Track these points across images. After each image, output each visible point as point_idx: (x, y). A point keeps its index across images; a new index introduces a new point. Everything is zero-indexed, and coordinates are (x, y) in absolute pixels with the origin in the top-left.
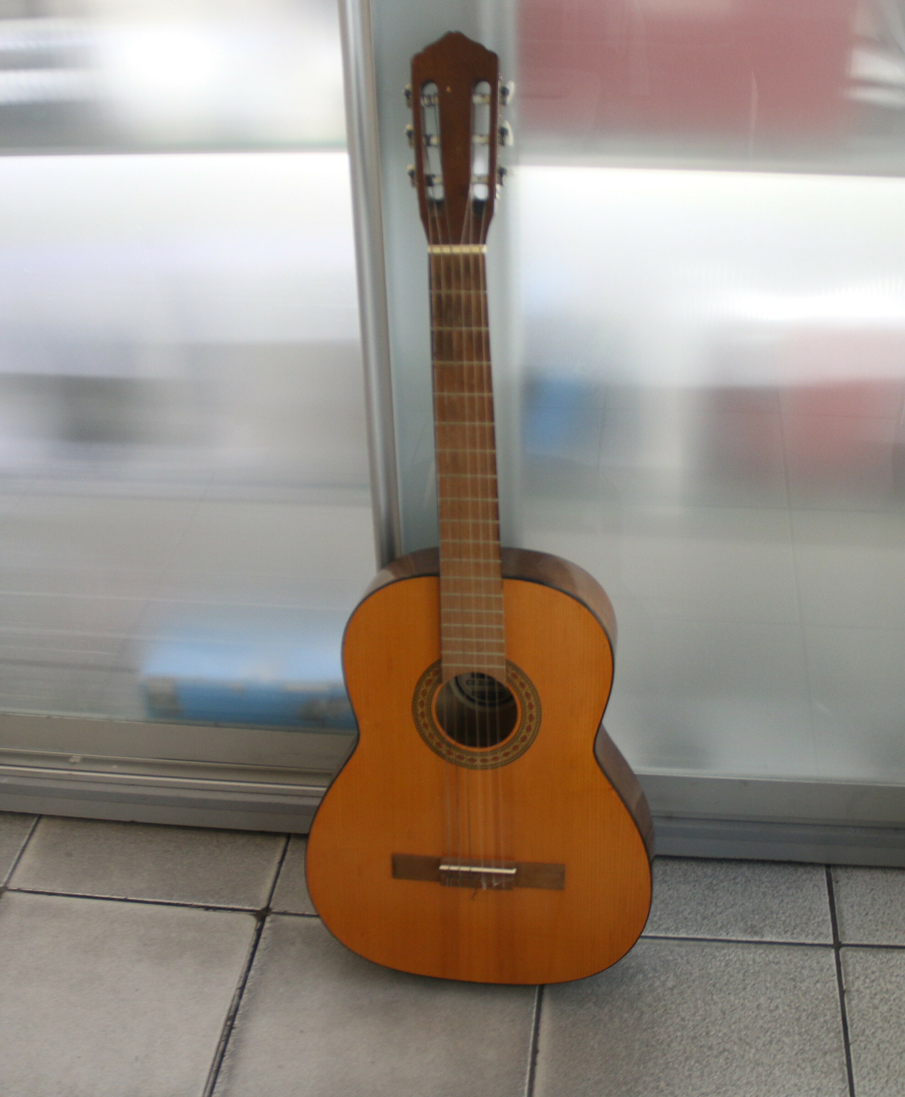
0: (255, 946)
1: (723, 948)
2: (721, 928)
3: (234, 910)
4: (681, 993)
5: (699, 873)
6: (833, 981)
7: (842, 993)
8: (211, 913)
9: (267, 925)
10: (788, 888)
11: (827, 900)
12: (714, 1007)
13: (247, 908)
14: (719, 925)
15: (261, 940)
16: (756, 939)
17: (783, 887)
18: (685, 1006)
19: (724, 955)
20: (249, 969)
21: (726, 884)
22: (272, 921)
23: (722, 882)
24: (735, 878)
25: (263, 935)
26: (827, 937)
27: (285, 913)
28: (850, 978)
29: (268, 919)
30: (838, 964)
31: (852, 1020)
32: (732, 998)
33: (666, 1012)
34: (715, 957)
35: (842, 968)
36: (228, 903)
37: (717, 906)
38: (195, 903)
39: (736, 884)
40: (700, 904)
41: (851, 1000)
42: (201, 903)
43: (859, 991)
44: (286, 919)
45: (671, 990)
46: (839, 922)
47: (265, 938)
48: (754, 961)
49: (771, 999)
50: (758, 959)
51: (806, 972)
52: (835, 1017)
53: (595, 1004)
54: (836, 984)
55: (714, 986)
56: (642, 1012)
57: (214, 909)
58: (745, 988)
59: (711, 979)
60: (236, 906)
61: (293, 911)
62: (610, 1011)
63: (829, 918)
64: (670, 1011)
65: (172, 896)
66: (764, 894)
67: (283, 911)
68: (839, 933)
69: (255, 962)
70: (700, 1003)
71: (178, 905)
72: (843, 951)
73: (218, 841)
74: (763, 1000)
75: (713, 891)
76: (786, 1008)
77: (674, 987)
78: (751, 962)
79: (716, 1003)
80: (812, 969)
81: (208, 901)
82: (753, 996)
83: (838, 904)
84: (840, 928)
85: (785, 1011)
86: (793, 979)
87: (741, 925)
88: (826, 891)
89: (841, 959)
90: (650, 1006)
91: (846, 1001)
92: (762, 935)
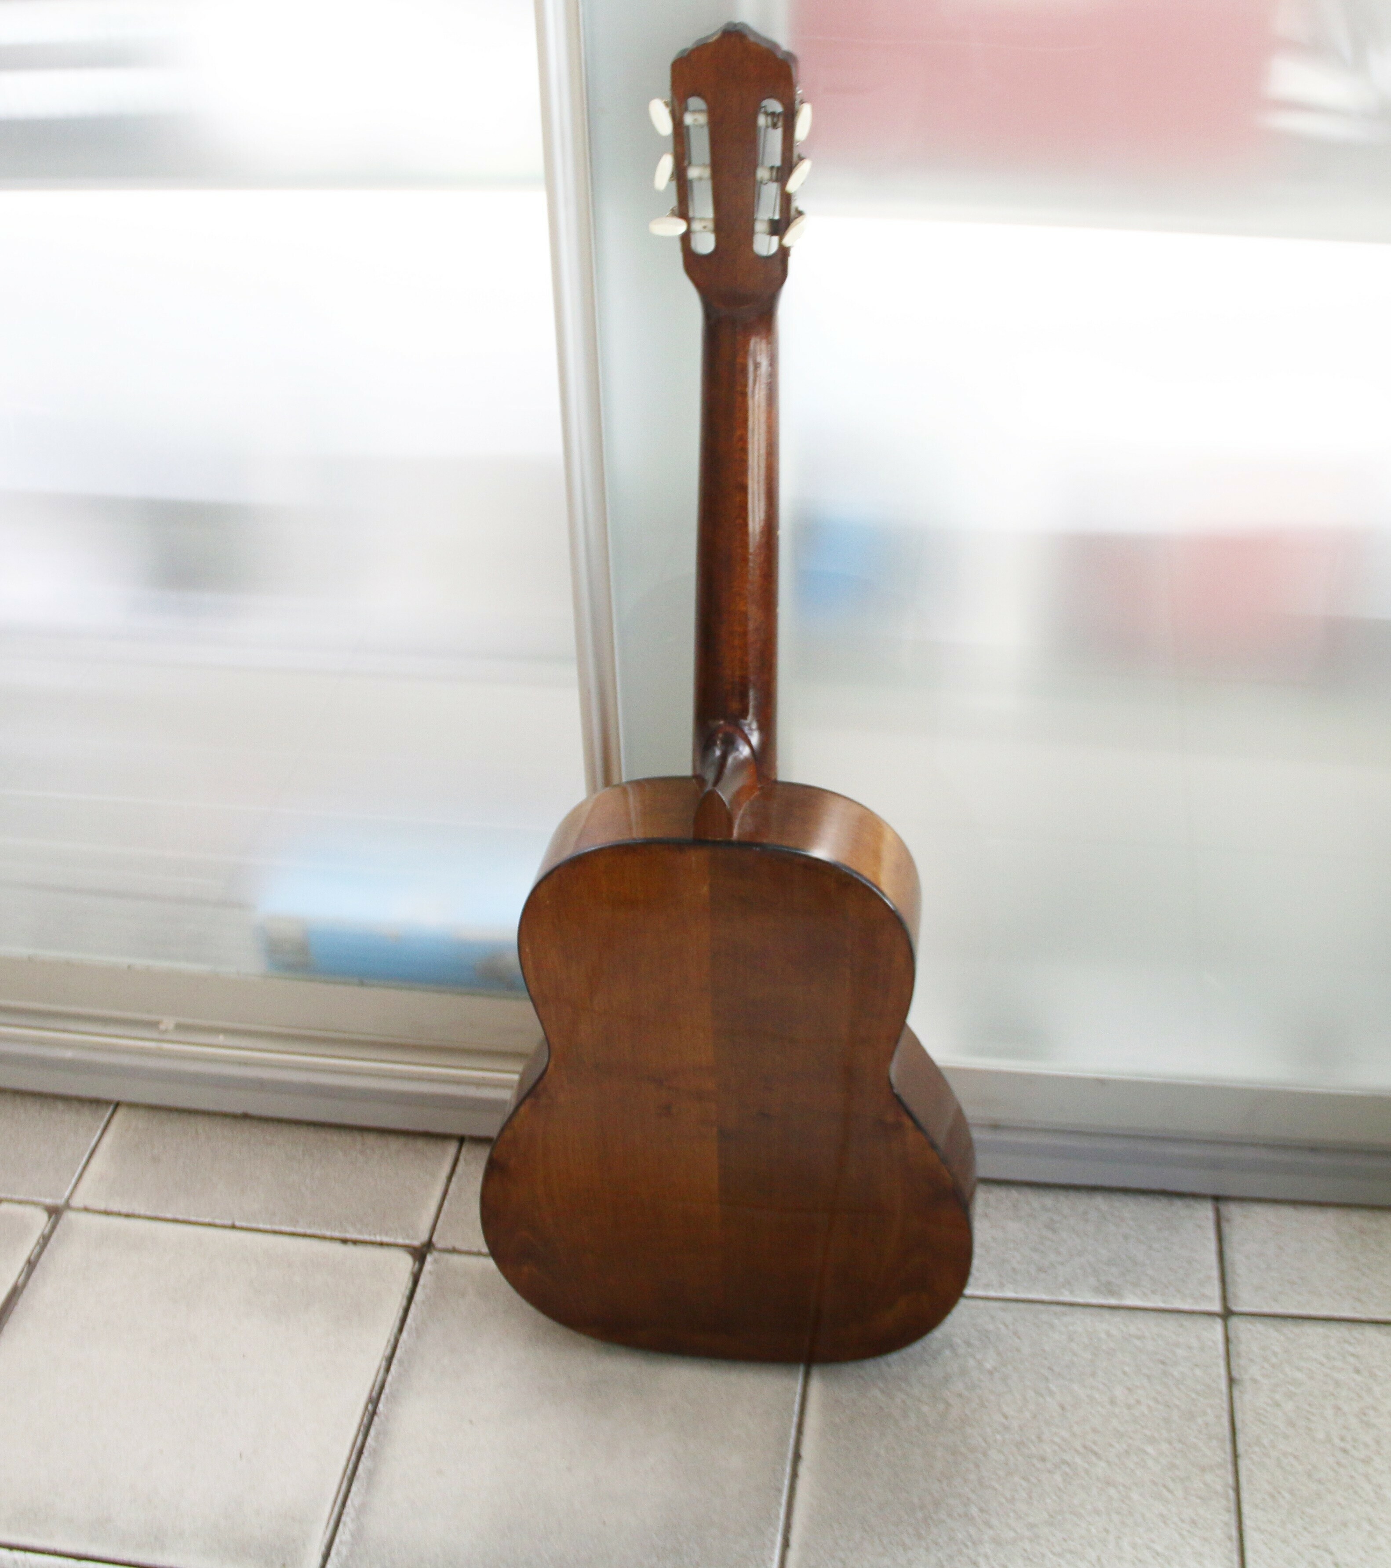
0: (410, 1298)
2: (1063, 1285)
3: (382, 1244)
4: (1004, 1379)
6: (1218, 1366)
7: (1232, 1381)
8: (350, 1249)
9: (428, 1267)
10: (1161, 1229)
11: (1213, 1246)
12: (1049, 1399)
13: (400, 1241)
14: (1062, 1280)
15: (419, 1289)
16: (1113, 1301)
17: (1153, 1227)
18: (1010, 1396)
19: (1067, 1325)
20: (401, 1330)
21: (1071, 1221)
22: (436, 1261)
23: (1066, 1218)
24: (1085, 1213)
25: (422, 1282)
26: (1213, 1300)
27: (454, 1251)
28: (1243, 1362)
29: (429, 1259)
30: (1227, 1340)
31: (1243, 1421)
32: (1075, 1387)
33: (983, 1405)
34: (1052, 1326)
35: (1231, 1347)
36: (375, 1235)
37: (1059, 1253)
38: (328, 1233)
39: (1087, 1221)
40: (1035, 1250)
41: (1241, 1392)
42: (337, 1234)
43: (1255, 1381)
44: (455, 1259)
45: (991, 1373)
46: (1229, 1280)
47: (424, 1286)
48: (1108, 1334)
49: (1129, 1389)
50: (1114, 1332)
51: (1180, 1352)
52: (1218, 1417)
53: (882, 1391)
54: (1223, 1371)
55: (1051, 1369)
56: (948, 1405)
57: (355, 1242)
58: (1093, 1375)
59: (1046, 1359)
60: (386, 1239)
61: (464, 1248)
62: (903, 1402)
63: (1215, 1273)
64: (986, 1404)
65: (297, 1221)
66: (1126, 1237)
67: (450, 1246)
68: (1230, 1296)
69: (409, 1320)
70: (1031, 1394)
71: (304, 1235)
72: (1234, 1321)
73: (363, 1144)
74: (1119, 1392)
75: (1054, 1231)
76: (1152, 1403)
77: (995, 1369)
78: (1103, 1336)
79: (1051, 1393)
80: (1190, 1348)
81: (346, 1231)
82: (1104, 1384)
83: (1229, 1254)
84: (1231, 1289)
85: (1149, 1407)
86: (1163, 1363)
87: (1092, 1281)
88: (1212, 1234)
89: (1232, 1334)
90: (960, 1395)
91: (1236, 1393)
92: (1120, 1296)
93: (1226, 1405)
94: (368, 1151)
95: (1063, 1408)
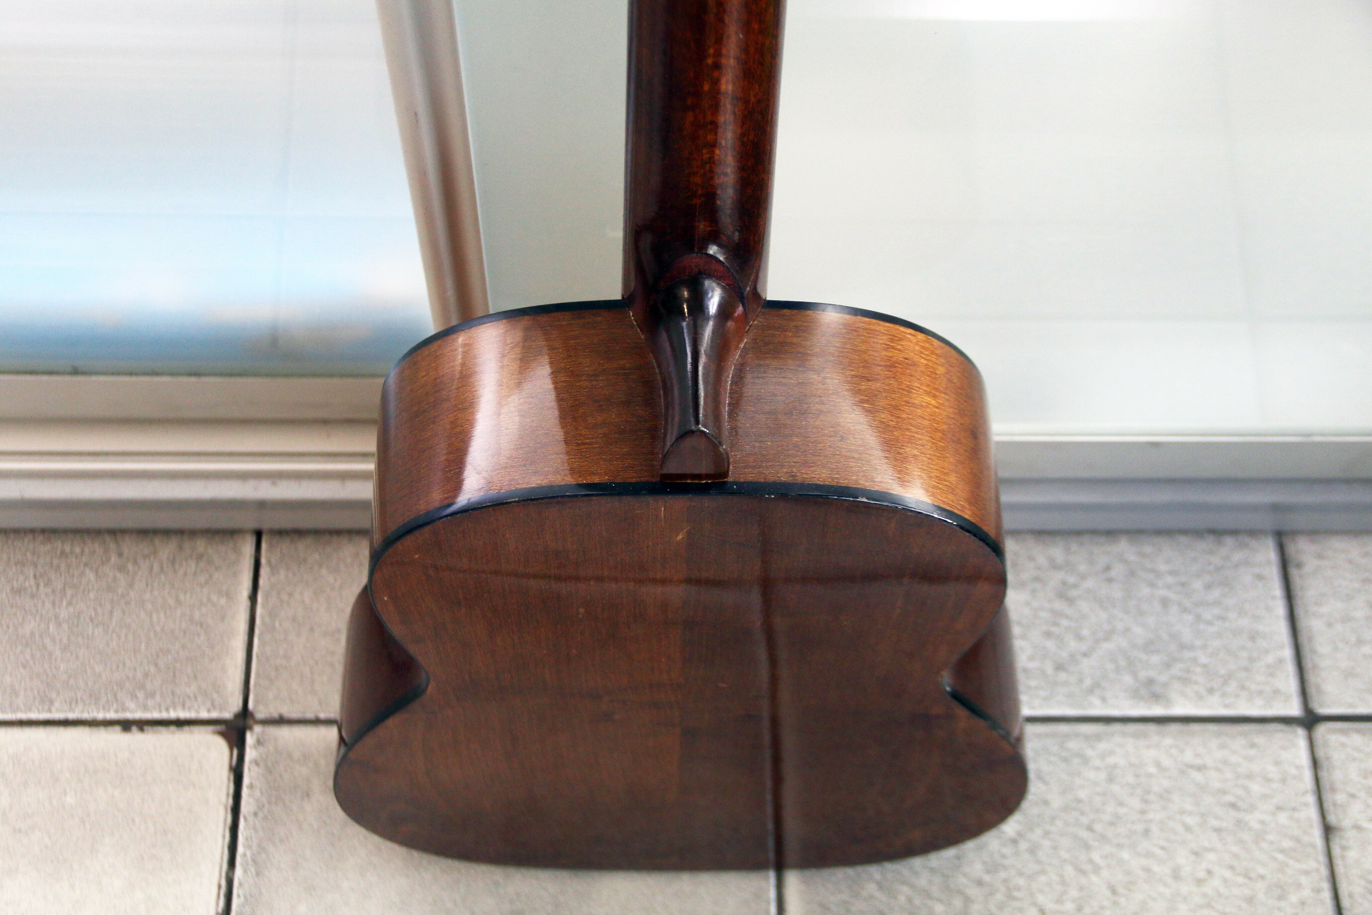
0: (236, 810)
1: (1098, 738)
2: (1091, 691)
3: (179, 723)
4: (1033, 851)
5: (1042, 560)
6: (1306, 805)
7: (1328, 830)
8: (135, 738)
9: (250, 754)
10: (1209, 587)
11: (1280, 609)
12: (1094, 878)
13: (204, 715)
14: (1088, 682)
15: (245, 792)
16: (1158, 711)
17: (1198, 585)
18: (1043, 879)
19: (1103, 757)
20: (232, 863)
21: (1090, 583)
22: (259, 742)
23: (1083, 577)
24: (1108, 568)
25: (246, 781)
26: (1287, 698)
27: (281, 721)
28: (1340, 798)
29: (250, 739)
30: (1315, 764)
31: (1351, 896)
32: (1125, 855)
33: (1010, 897)
34: (1085, 760)
35: (1323, 774)
36: (167, 710)
37: (1080, 638)
38: (100, 716)
39: (1110, 580)
40: (1048, 635)
41: (1344, 848)
42: (111, 715)
43: (1358, 827)
44: (285, 733)
45: (1014, 841)
46: (1308, 664)
47: (251, 786)
48: (1158, 765)
49: (1196, 854)
50: (1166, 762)
51: (1256, 787)
52: (1318, 891)
53: (880, 886)
54: (1313, 813)
55: (1090, 829)
56: (968, 900)
57: (142, 725)
58: (1147, 832)
59: (1082, 813)
60: (183, 714)
61: (294, 715)
62: (910, 900)
63: (1288, 653)
64: (1016, 894)
65: (51, 702)
66: (1165, 602)
67: (275, 715)
68: (1312, 691)
69: (240, 849)
70: (1069, 871)
71: (66, 723)
72: (1321, 730)
73: (120, 555)
74: (1183, 858)
75: (1071, 601)
76: (1228, 874)
77: (1020, 834)
78: (1152, 770)
79: (1097, 869)
80: (1268, 780)
81: (124, 709)
82: (1163, 848)
83: (1304, 622)
84: (1312, 679)
85: (1225, 881)
86: (1233, 806)
87: (1128, 679)
88: (1277, 591)
89: (1320, 753)
90: (980, 883)
91: (1336, 851)
92: (1168, 702)
93: (1324, 872)
94: (130, 566)
95: (1114, 891)
